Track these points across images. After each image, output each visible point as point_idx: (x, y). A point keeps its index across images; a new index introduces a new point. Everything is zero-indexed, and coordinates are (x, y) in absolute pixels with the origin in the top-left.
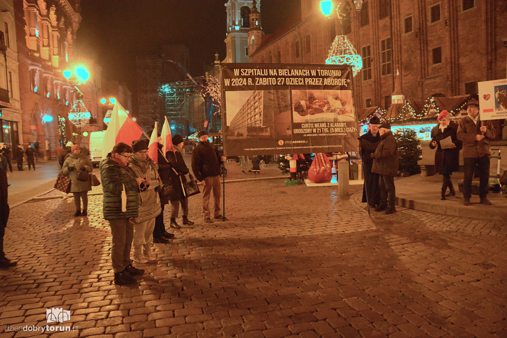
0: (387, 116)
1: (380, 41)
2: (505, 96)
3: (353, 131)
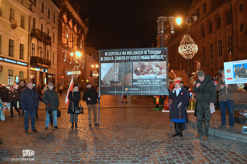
2: (239, 70)
3: (165, 84)
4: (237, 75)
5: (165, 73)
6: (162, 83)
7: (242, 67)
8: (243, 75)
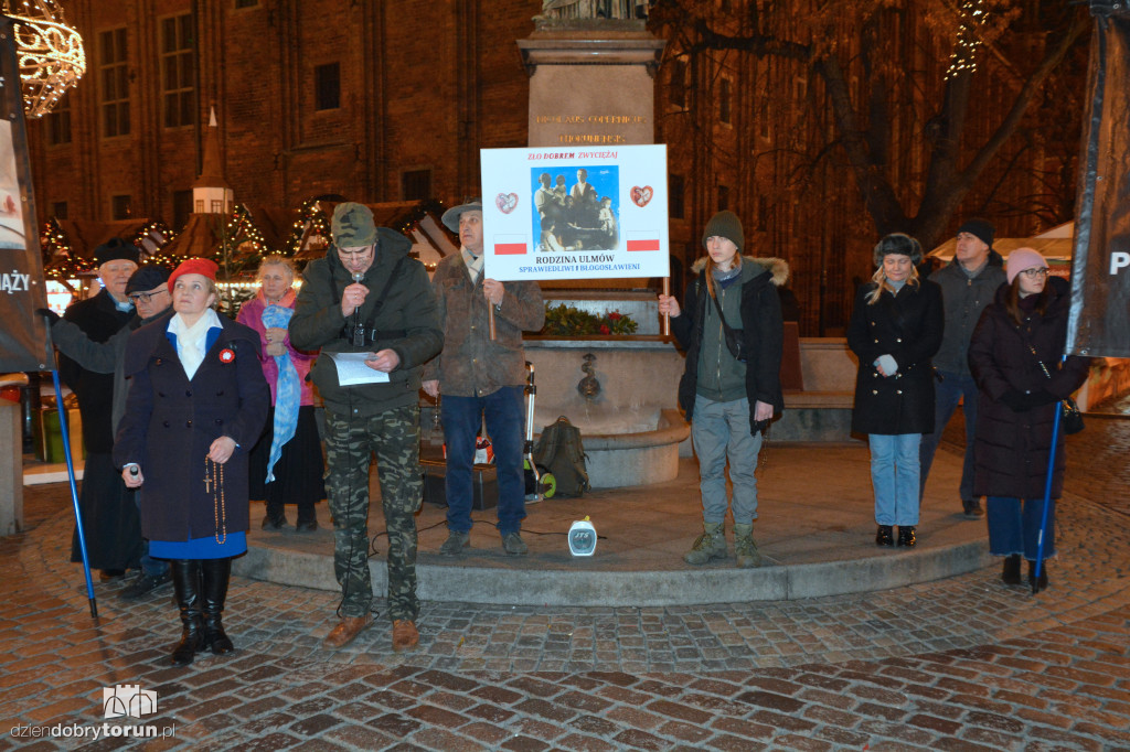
0: (178, 251)
1: (160, 19)
3: (19, 289)
4: (554, 233)
5: (10, 205)
7: (582, 187)
8: (587, 233)
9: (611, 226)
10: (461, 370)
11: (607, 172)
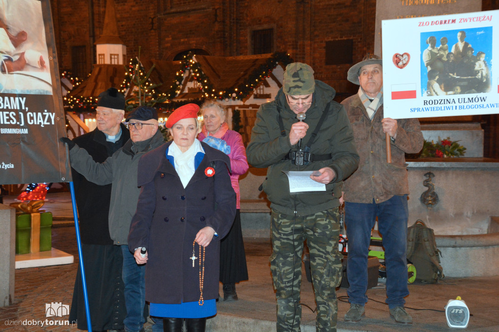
2: (445, 59)
3: (49, 123)
4: (438, 81)
5: (42, 63)
6: (32, 118)
7: (461, 45)
8: (464, 80)
9: (484, 74)
10: (362, 184)
11: (482, 32)
